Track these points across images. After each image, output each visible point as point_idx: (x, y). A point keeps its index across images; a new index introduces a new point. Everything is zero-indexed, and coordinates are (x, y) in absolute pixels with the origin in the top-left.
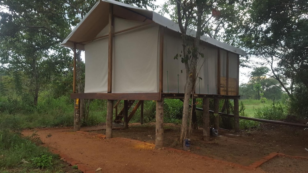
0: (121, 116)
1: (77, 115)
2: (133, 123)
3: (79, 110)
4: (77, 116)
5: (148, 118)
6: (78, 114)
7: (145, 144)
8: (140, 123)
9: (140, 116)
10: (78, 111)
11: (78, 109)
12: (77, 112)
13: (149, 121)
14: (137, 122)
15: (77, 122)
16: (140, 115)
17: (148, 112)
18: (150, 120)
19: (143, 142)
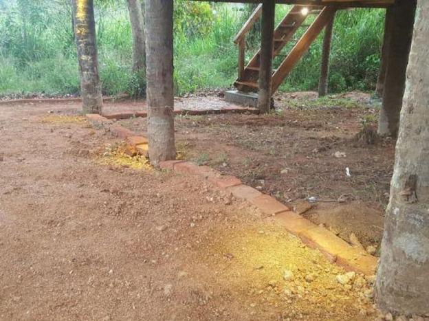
0: (254, 69)
1: (84, 57)
2: (297, 93)
3: (89, 40)
4: (86, 61)
5: (343, 79)
6: (87, 54)
7: (307, 242)
8: (317, 94)
9: (319, 72)
10: (86, 45)
11: (86, 37)
12: (83, 49)
13: (344, 85)
14: (307, 90)
15: (89, 82)
16: (320, 69)
17: (345, 60)
18: (348, 83)
19: (295, 222)
